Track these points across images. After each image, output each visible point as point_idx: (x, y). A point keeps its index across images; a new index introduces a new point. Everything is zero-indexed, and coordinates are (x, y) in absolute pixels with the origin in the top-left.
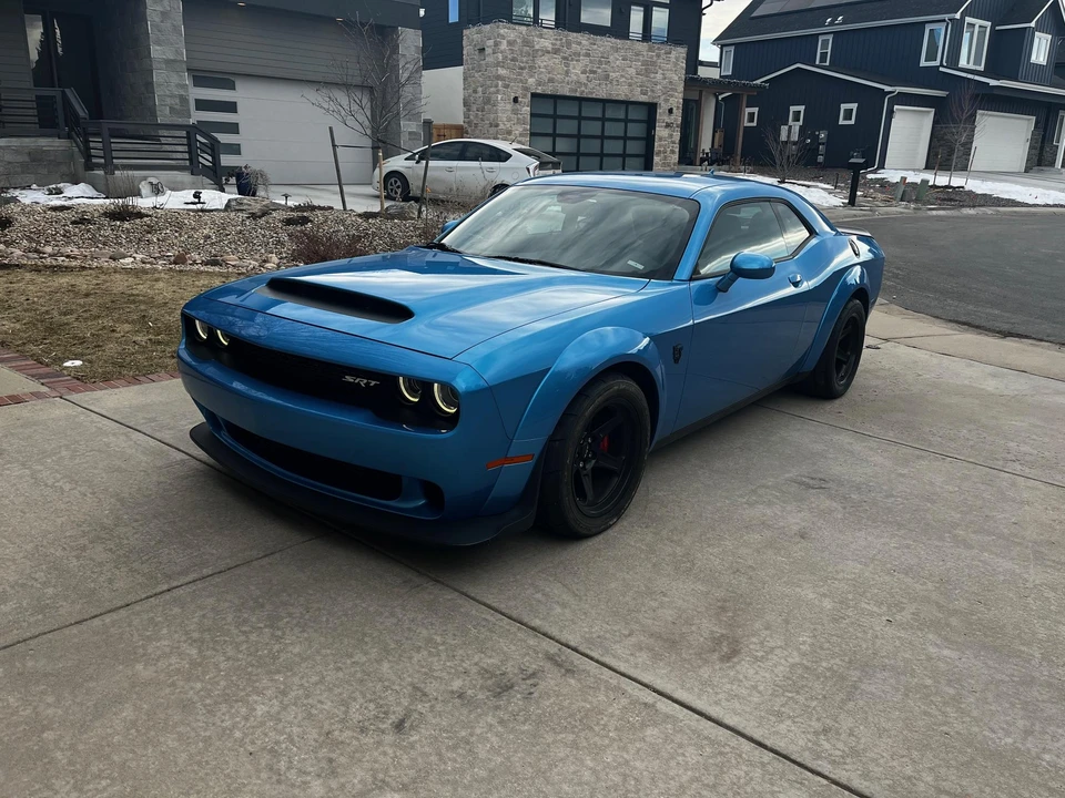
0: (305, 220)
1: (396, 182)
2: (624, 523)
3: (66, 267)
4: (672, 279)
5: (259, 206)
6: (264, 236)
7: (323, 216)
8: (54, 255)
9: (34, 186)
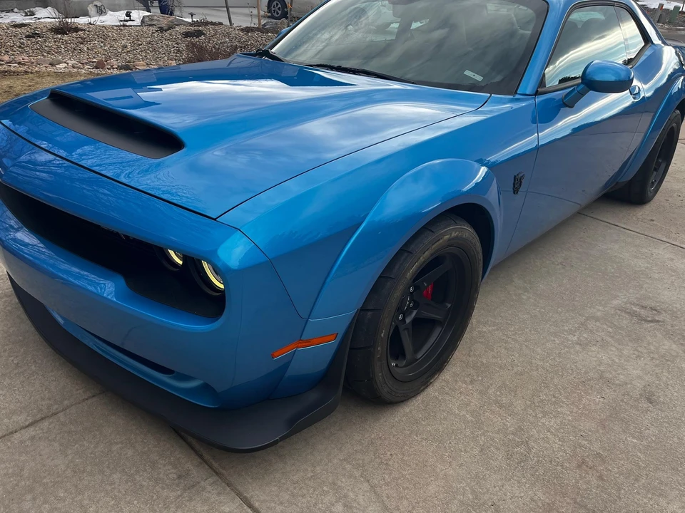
0: (199, 33)
1: (277, 4)
2: (446, 375)
3: (14, 72)
4: (516, 93)
5: (165, 22)
6: (167, 46)
7: (214, 30)
8: (10, 62)
9: (16, 10)
